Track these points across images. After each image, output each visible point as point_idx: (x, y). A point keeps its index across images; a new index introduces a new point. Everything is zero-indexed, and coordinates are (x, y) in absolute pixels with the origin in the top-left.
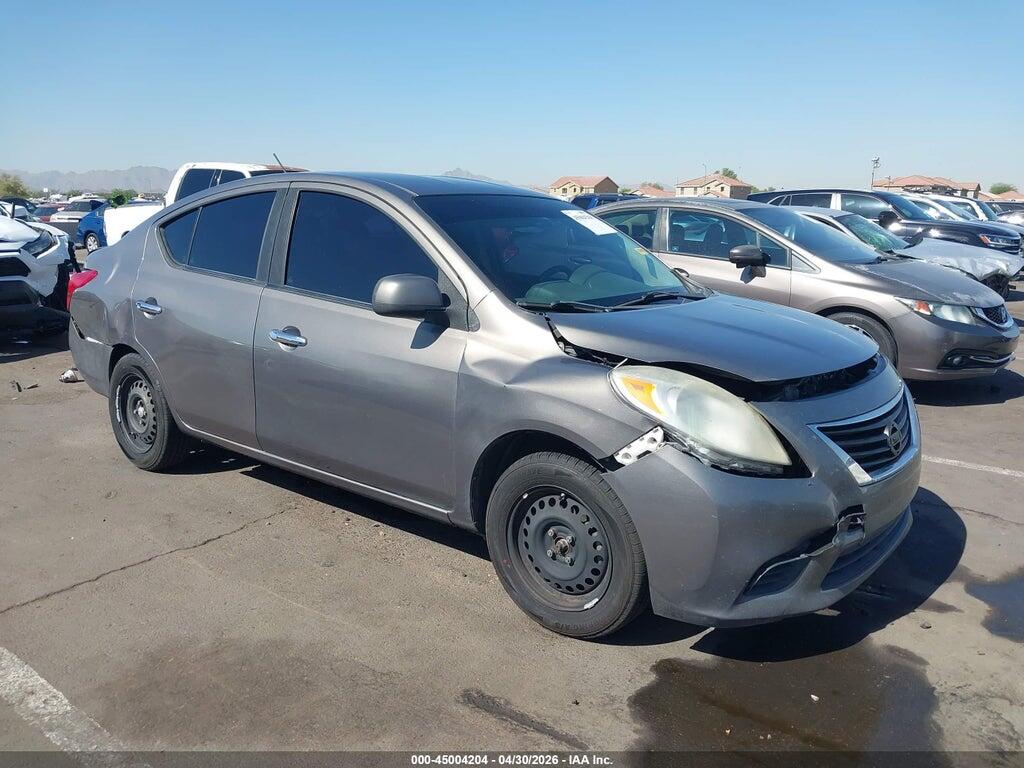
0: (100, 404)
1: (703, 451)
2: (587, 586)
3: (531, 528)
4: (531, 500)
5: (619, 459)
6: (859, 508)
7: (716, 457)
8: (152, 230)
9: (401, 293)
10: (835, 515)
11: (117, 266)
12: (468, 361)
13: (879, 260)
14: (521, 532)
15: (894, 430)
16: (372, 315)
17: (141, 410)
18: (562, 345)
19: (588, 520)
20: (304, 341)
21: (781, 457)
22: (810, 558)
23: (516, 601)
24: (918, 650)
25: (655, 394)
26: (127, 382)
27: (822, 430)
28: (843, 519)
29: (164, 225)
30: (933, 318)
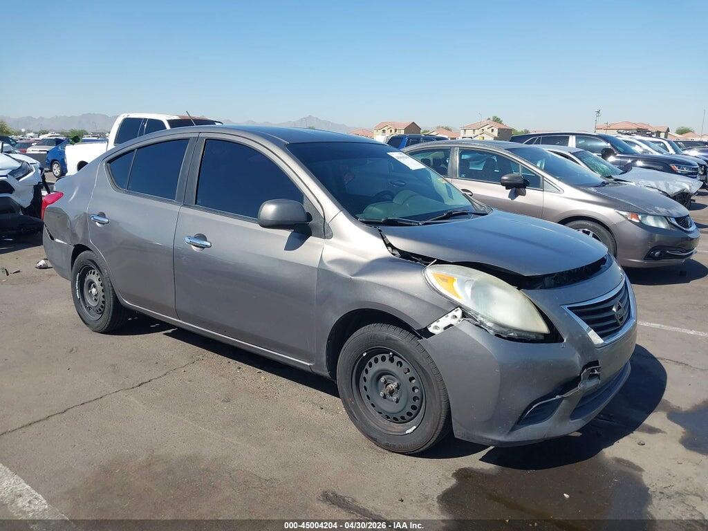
0: (64, 285)
1: (489, 324)
2: (407, 417)
3: (369, 376)
4: (369, 357)
5: (431, 329)
6: (596, 363)
7: (498, 329)
8: (102, 165)
9: (278, 211)
10: (580, 369)
11: (77, 189)
12: (325, 260)
13: (604, 184)
14: (362, 379)
15: (619, 308)
16: (257, 227)
17: (94, 290)
18: (390, 249)
19: (409, 371)
20: (209, 244)
21: (543, 328)
22: (563, 398)
23: (358, 427)
24: (636, 460)
25: (456, 284)
26: (84, 271)
27: (570, 309)
28: (585, 371)
29: (109, 162)
30: (641, 225)
